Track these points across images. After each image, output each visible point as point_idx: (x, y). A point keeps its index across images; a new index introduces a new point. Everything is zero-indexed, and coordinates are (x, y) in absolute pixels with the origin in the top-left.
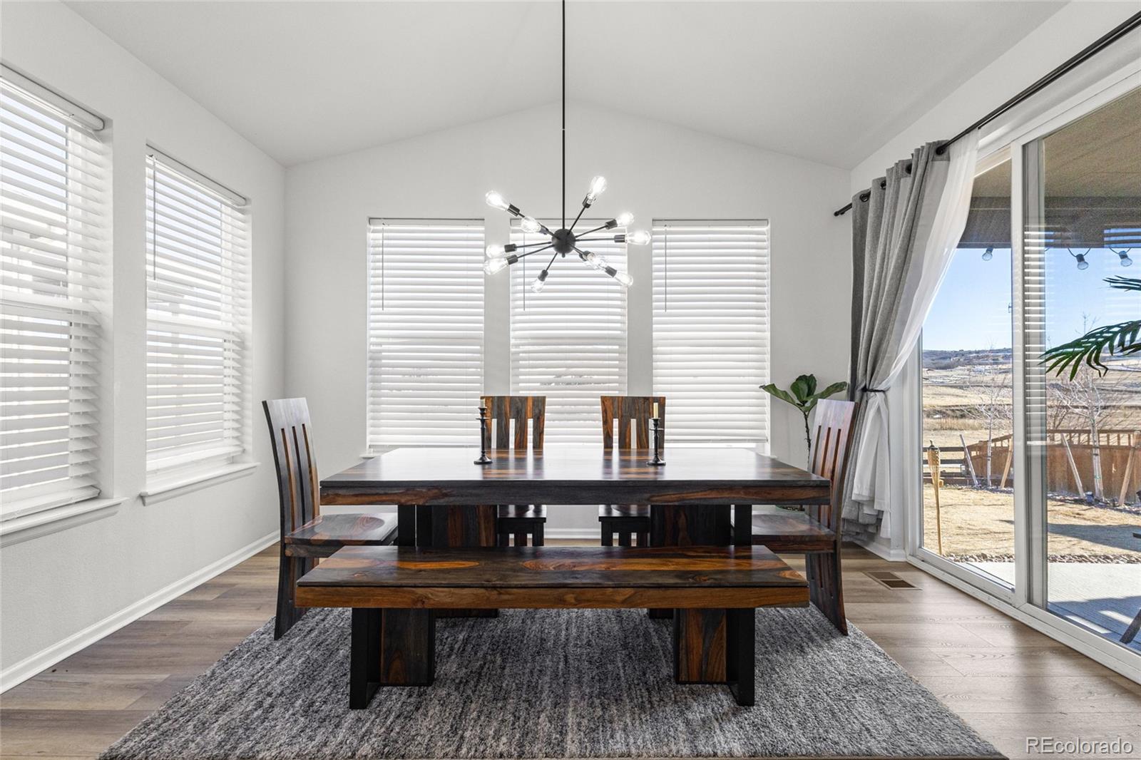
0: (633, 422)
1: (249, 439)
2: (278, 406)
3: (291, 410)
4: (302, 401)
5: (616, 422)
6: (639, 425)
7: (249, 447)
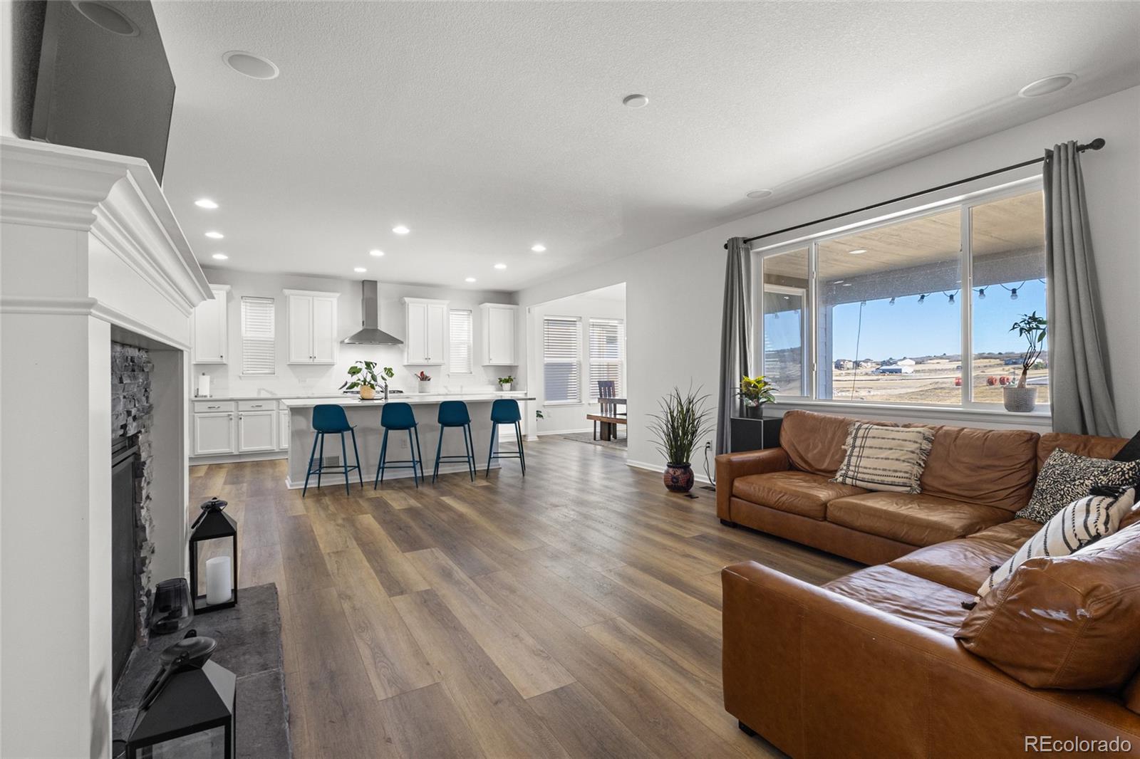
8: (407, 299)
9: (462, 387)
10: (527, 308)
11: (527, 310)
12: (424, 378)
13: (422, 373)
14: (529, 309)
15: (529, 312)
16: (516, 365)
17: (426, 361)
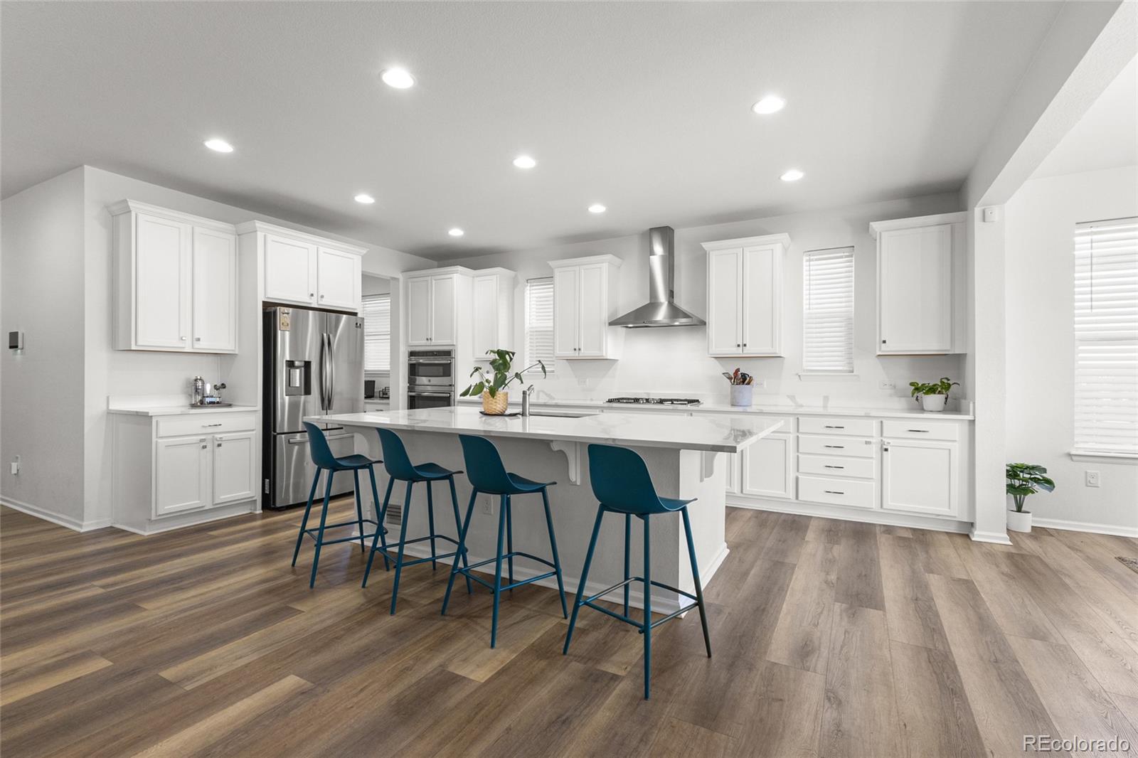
8: (706, 245)
9: (826, 398)
12: (742, 379)
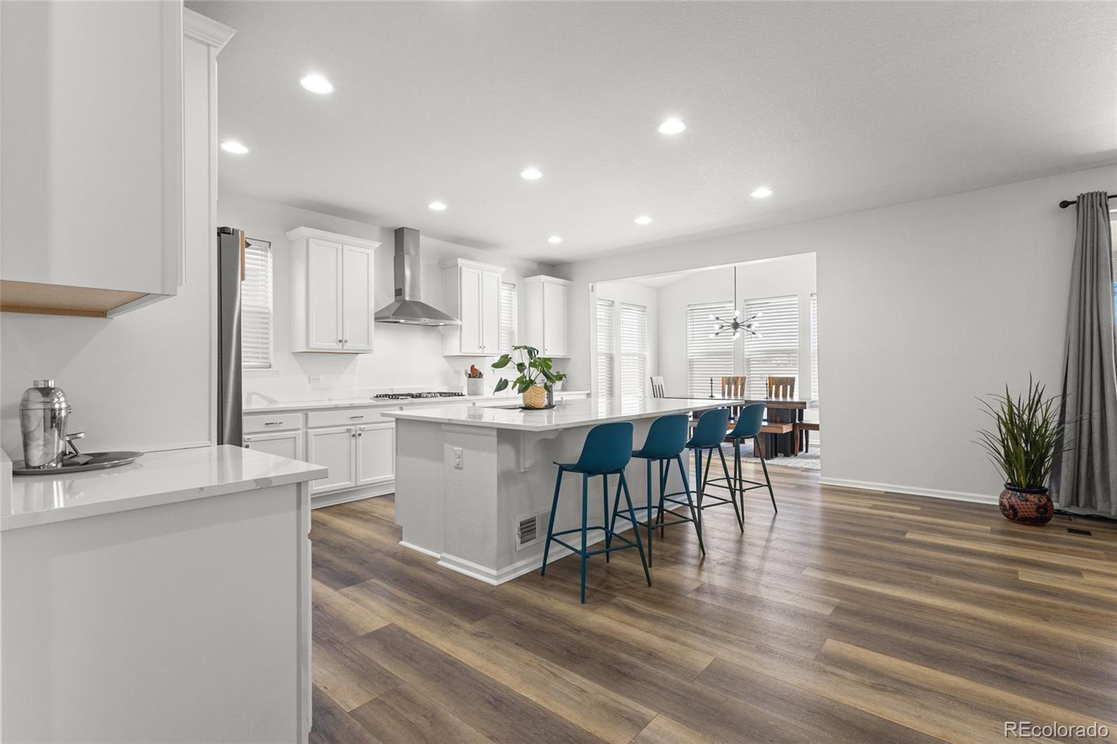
0: (781, 387)
1: (647, 392)
2: (654, 379)
3: (659, 380)
4: (661, 378)
5: (774, 387)
6: (783, 388)
7: (647, 395)
10: (591, 284)
11: (590, 288)
13: (473, 367)
14: (592, 286)
15: (592, 291)
16: (568, 357)
17: (480, 351)
